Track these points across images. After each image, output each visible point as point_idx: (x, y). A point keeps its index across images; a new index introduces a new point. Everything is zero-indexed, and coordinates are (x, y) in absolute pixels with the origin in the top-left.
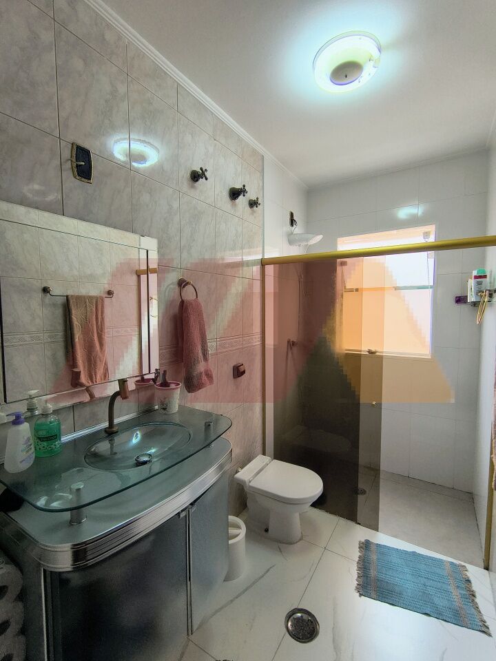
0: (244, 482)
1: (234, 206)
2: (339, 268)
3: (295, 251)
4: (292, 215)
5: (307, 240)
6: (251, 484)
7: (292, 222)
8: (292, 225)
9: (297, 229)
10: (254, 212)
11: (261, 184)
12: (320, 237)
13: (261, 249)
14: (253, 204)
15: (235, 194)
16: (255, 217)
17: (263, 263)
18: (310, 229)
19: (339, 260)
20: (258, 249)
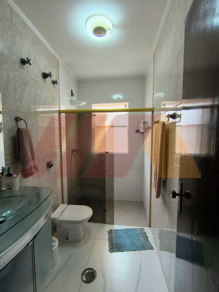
0: (55, 219)
1: (45, 82)
2: (93, 117)
3: (73, 108)
4: (72, 91)
5: (80, 103)
6: (59, 219)
7: (72, 94)
8: (72, 96)
9: (74, 98)
10: (54, 87)
11: (58, 74)
12: (85, 103)
13: (59, 106)
14: (54, 82)
15: (45, 76)
16: (55, 89)
17: (60, 112)
18: (80, 98)
19: (93, 113)
20: (57, 106)
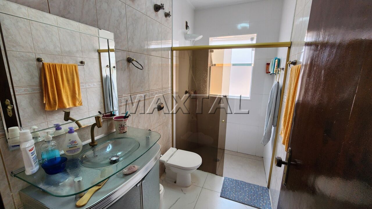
0: (164, 162)
1: (157, 15)
3: (188, 44)
4: (187, 23)
6: (168, 162)
8: (187, 29)
10: (167, 20)
11: (171, 4)
12: (201, 37)
13: (171, 41)
14: (167, 15)
15: (157, 8)
16: (168, 23)
17: (172, 49)
